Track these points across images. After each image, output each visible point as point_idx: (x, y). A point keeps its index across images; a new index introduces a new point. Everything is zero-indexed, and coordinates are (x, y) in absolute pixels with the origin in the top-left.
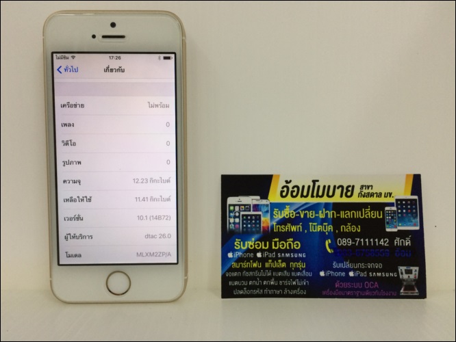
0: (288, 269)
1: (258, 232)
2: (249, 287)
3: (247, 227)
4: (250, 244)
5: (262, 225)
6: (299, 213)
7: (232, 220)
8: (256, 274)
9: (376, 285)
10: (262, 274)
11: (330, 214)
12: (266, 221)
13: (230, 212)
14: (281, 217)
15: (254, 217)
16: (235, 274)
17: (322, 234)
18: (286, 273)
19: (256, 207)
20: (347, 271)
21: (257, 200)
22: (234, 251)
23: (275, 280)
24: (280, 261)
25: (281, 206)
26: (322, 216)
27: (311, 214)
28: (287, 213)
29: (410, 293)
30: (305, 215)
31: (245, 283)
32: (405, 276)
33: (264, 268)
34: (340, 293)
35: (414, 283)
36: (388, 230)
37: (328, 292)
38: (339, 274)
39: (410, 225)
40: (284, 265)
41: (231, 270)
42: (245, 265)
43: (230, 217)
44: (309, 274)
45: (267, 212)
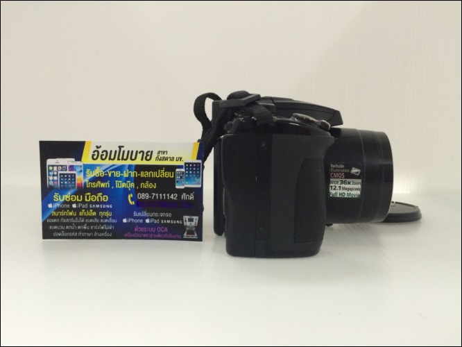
0: (98, 217)
1: (74, 188)
2: (66, 231)
3: (64, 184)
4: (67, 197)
5: (77, 182)
6: (107, 173)
7: (51, 178)
8: (72, 220)
9: (166, 230)
10: (77, 221)
11: (132, 174)
12: (80, 178)
13: (49, 171)
14: (92, 176)
15: (69, 176)
16: (55, 221)
17: (125, 189)
18: (96, 220)
19: (72, 168)
20: (144, 218)
21: (72, 162)
22: (53, 202)
23: (87, 225)
24: (91, 210)
25: (92, 167)
26: (125, 175)
27: (117, 174)
28: (98, 172)
29: (191, 236)
30: (113, 174)
31: (62, 228)
32: (188, 224)
33: (78, 216)
34: (139, 235)
35: (194, 229)
36: (177, 187)
37: (129, 234)
38: (137, 221)
39: (194, 184)
40: (94, 214)
41: (51, 217)
42: (63, 213)
43: (49, 175)
44: (115, 221)
45: (81, 171)
